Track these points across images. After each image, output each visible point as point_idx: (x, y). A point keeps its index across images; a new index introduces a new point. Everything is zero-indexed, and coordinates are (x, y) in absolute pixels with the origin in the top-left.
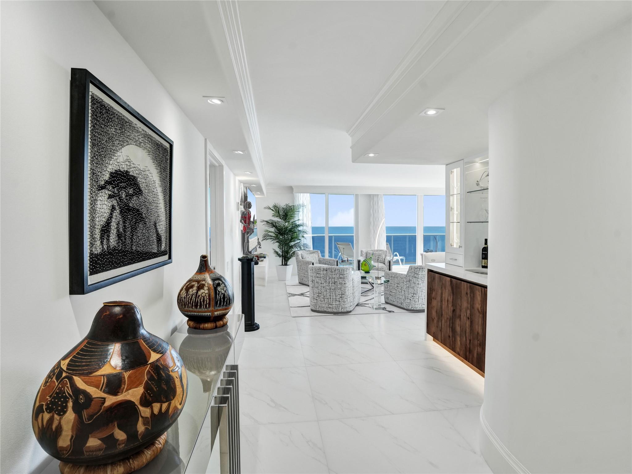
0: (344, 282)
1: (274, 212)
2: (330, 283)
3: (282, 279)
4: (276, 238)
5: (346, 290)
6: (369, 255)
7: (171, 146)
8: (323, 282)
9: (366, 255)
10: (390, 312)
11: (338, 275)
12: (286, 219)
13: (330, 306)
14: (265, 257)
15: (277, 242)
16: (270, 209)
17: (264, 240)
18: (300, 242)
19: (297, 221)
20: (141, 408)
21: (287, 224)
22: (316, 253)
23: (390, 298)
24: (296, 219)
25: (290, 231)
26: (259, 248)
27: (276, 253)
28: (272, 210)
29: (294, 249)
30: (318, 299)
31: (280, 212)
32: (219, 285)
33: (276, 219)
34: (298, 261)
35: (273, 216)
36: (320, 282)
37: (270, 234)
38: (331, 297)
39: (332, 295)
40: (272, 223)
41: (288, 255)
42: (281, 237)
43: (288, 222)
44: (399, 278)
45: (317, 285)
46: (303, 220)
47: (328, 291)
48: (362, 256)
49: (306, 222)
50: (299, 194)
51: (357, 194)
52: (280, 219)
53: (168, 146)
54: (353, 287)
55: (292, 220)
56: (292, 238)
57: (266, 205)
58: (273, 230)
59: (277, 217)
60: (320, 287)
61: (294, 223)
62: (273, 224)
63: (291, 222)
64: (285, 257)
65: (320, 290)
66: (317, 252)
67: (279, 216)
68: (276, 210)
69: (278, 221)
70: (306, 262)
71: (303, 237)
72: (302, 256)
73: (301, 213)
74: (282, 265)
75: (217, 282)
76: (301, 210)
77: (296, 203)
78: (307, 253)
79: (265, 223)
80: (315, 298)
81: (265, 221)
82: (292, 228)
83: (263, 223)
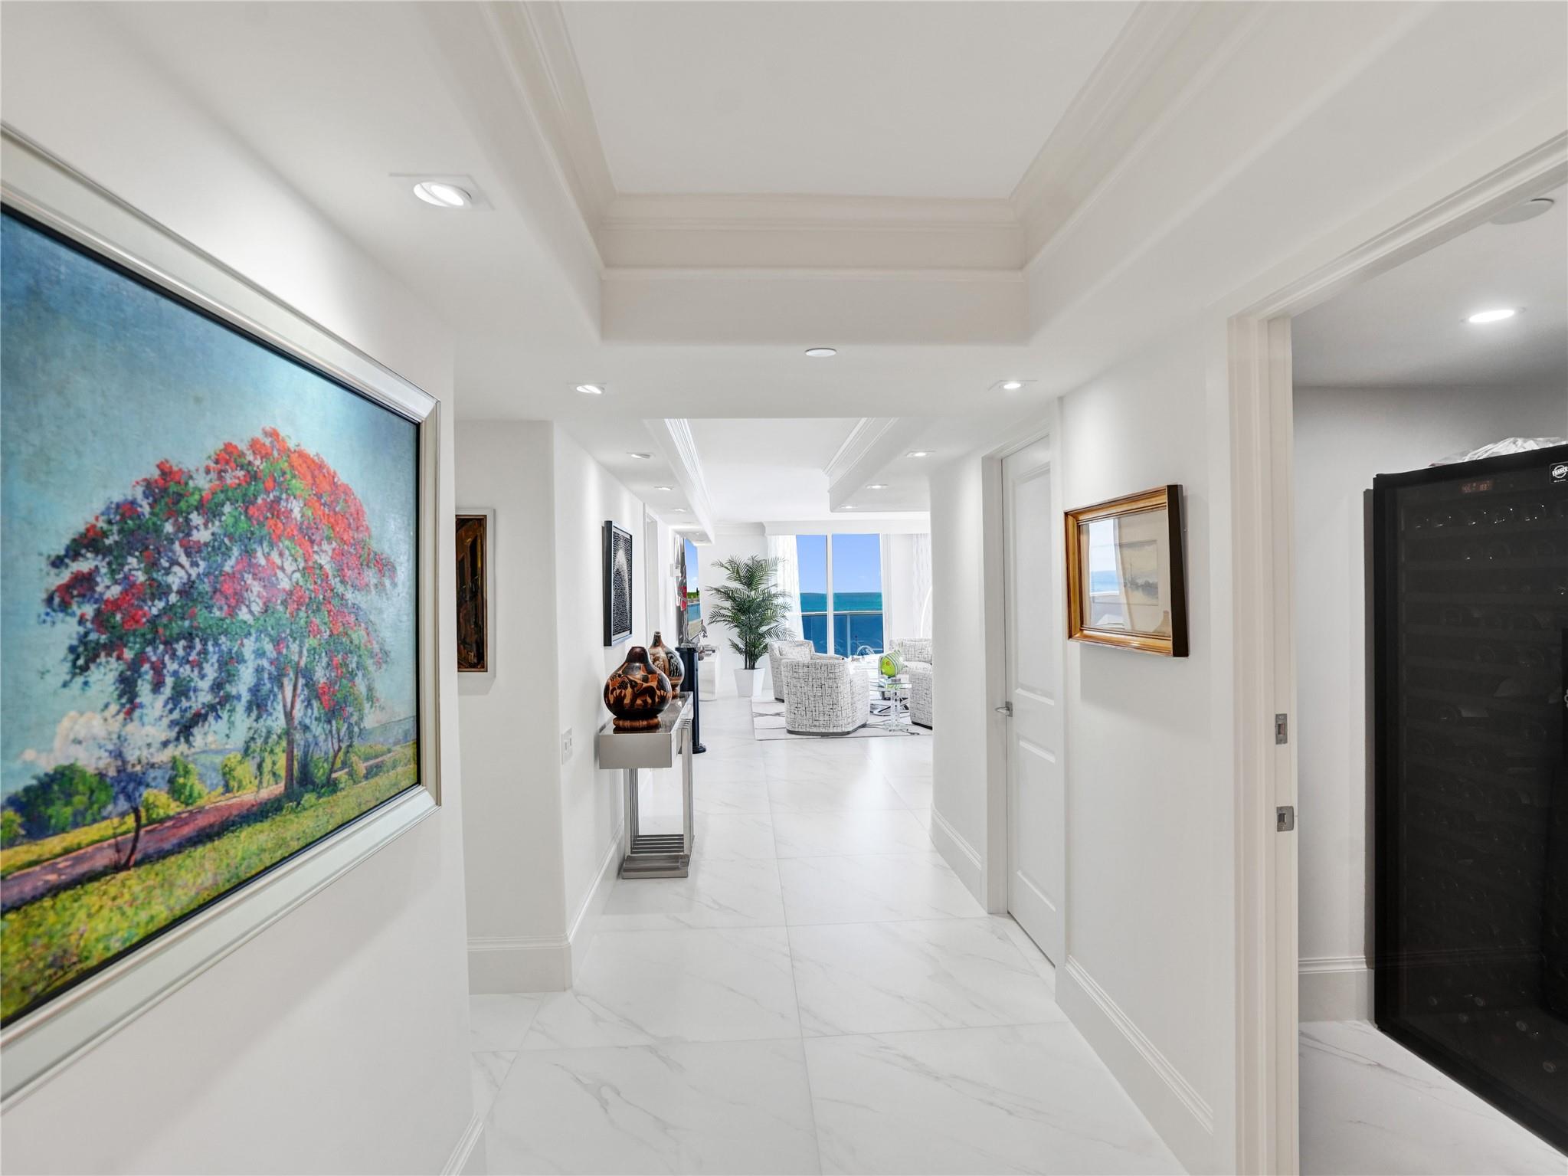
0: (835, 685)
1: (730, 573)
2: (815, 686)
3: (745, 692)
4: (735, 620)
5: (840, 698)
7: (631, 536)
8: (803, 685)
10: (913, 734)
11: (826, 675)
12: (751, 584)
13: (815, 723)
14: (714, 651)
15: (735, 626)
16: (722, 566)
17: (712, 622)
18: (778, 626)
19: (772, 588)
20: (657, 691)
21: (753, 593)
22: (806, 645)
23: (917, 714)
24: (770, 583)
25: (759, 605)
26: (704, 636)
27: (736, 646)
28: (727, 568)
29: (767, 640)
30: (796, 712)
31: (740, 571)
32: (672, 657)
33: (734, 585)
34: (773, 660)
35: (729, 578)
36: (799, 685)
37: (723, 612)
38: (817, 709)
39: (817, 705)
40: (726, 593)
41: (757, 650)
42: (743, 618)
43: (755, 589)
46: (784, 586)
47: (812, 699)
49: (788, 590)
50: (777, 537)
51: (887, 535)
52: (741, 584)
53: (629, 537)
54: (853, 693)
55: (762, 587)
56: (763, 620)
57: (715, 559)
58: (728, 604)
59: (735, 580)
60: (799, 694)
61: (766, 591)
62: (728, 594)
63: (760, 589)
64: (752, 653)
66: (808, 643)
67: (739, 579)
68: (734, 568)
69: (737, 589)
71: (784, 616)
72: (782, 651)
73: (779, 572)
74: (746, 668)
75: (670, 655)
76: (780, 566)
77: (771, 556)
78: (791, 645)
79: (714, 592)
80: (792, 711)
81: (716, 589)
82: (763, 600)
83: (711, 592)
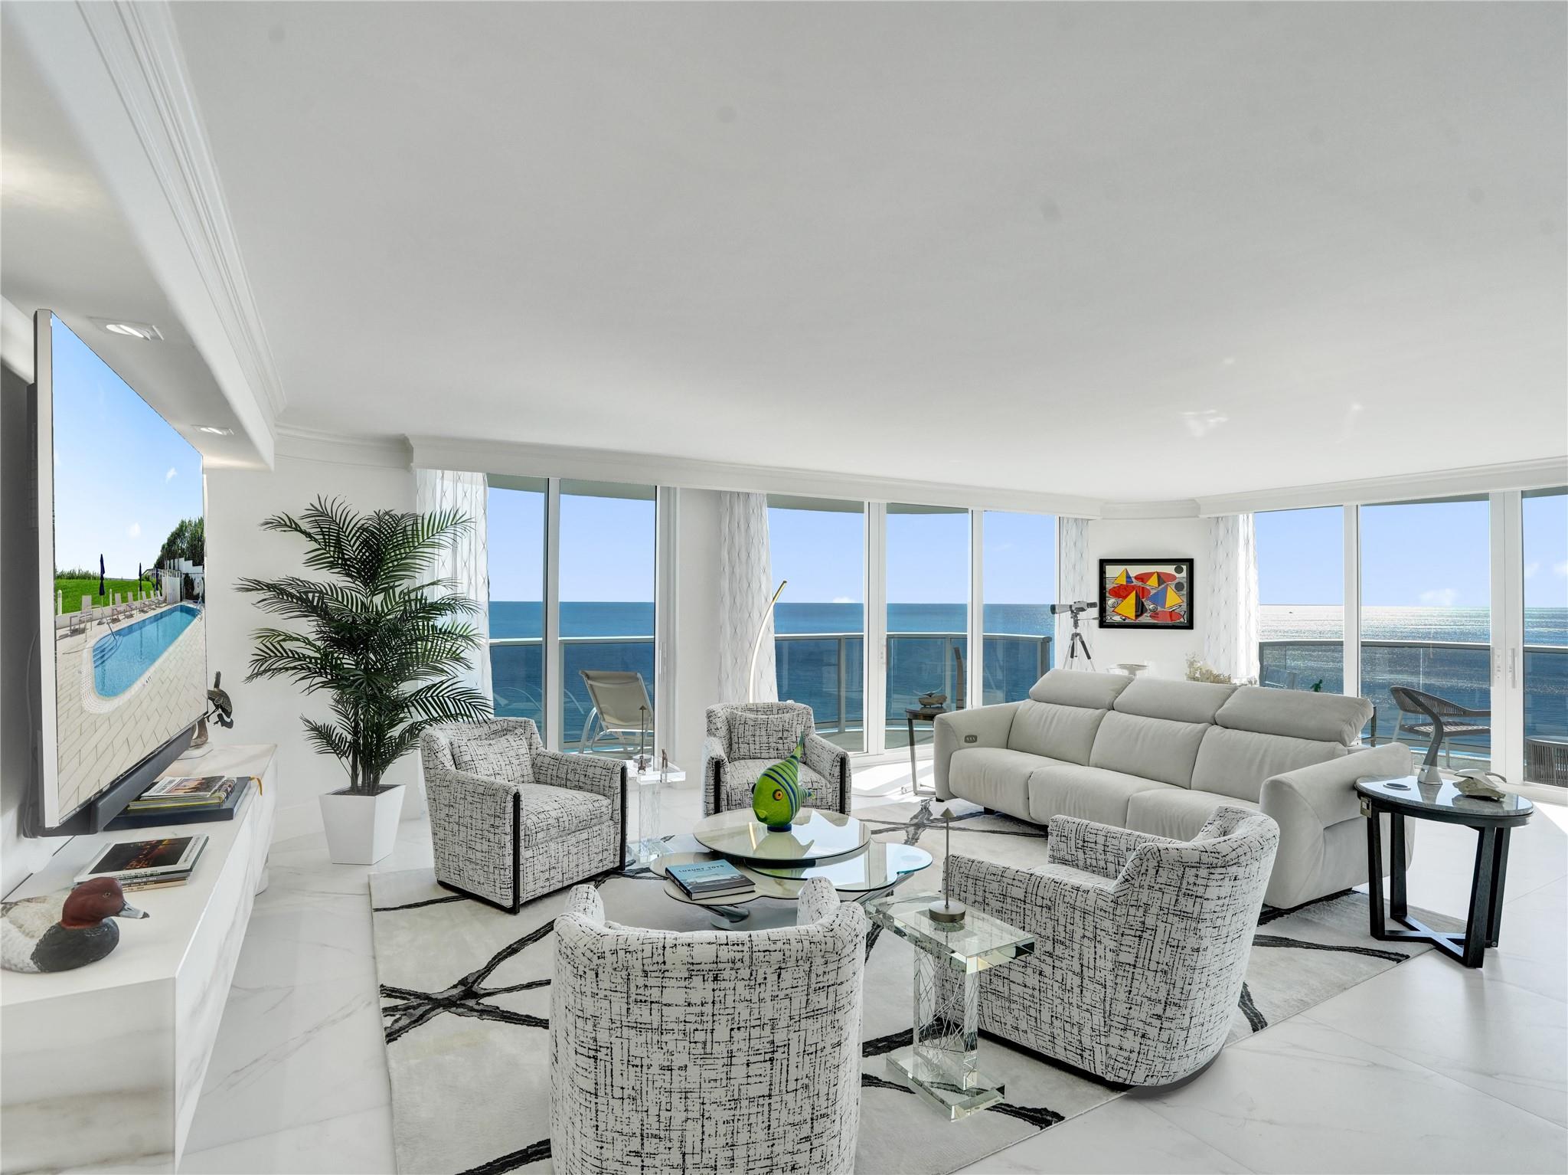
1: (314, 545)
4: (325, 669)
6: (741, 730)
8: (679, 1060)
9: (730, 731)
12: (373, 576)
15: (326, 684)
16: (298, 529)
17: (258, 674)
18: (442, 683)
19: (426, 590)
21: (378, 599)
22: (519, 731)
24: (423, 578)
25: (395, 631)
27: (323, 734)
28: (308, 535)
31: (343, 540)
33: (326, 578)
34: (435, 779)
35: (310, 562)
37: (292, 645)
40: (303, 597)
41: (385, 742)
42: (348, 662)
43: (383, 590)
44: (1062, 908)
45: (627, 1080)
46: (453, 584)
48: (715, 736)
49: (468, 592)
50: (439, 472)
52: (348, 575)
55: (405, 585)
56: (403, 665)
57: (276, 511)
58: (307, 627)
59: (330, 565)
61: (413, 596)
62: (306, 601)
63: (398, 590)
64: (370, 752)
65: (654, 1111)
66: (524, 726)
67: (340, 563)
68: (329, 534)
69: (333, 587)
70: (481, 790)
72: (456, 751)
73: (445, 551)
74: (354, 790)
77: (426, 509)
78: (477, 732)
81: (270, 587)
82: (403, 619)
83: (261, 595)
